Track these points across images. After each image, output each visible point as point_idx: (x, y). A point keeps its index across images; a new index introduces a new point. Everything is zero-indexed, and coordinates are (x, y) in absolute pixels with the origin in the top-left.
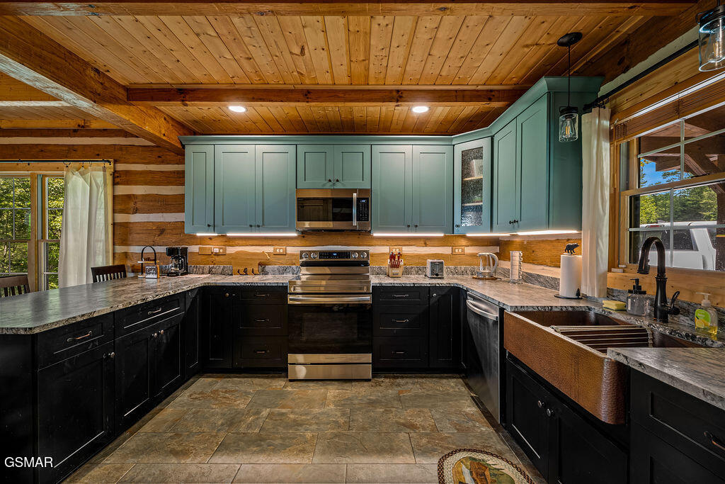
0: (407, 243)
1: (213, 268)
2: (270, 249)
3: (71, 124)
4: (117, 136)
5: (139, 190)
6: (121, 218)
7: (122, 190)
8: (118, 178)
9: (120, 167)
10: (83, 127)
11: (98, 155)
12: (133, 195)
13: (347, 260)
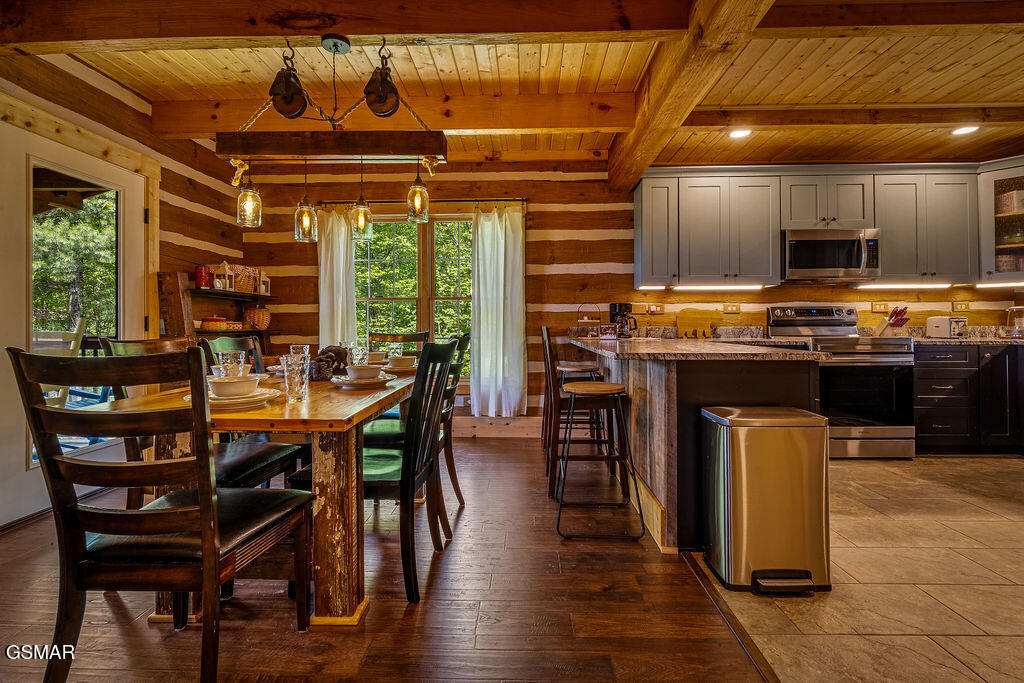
0: (895, 298)
1: (651, 330)
2: (720, 307)
3: (476, 156)
4: (529, 170)
5: (557, 235)
6: (536, 269)
7: (537, 235)
8: (532, 221)
9: (535, 207)
10: (491, 159)
11: (506, 193)
12: (550, 241)
13: (828, 318)
